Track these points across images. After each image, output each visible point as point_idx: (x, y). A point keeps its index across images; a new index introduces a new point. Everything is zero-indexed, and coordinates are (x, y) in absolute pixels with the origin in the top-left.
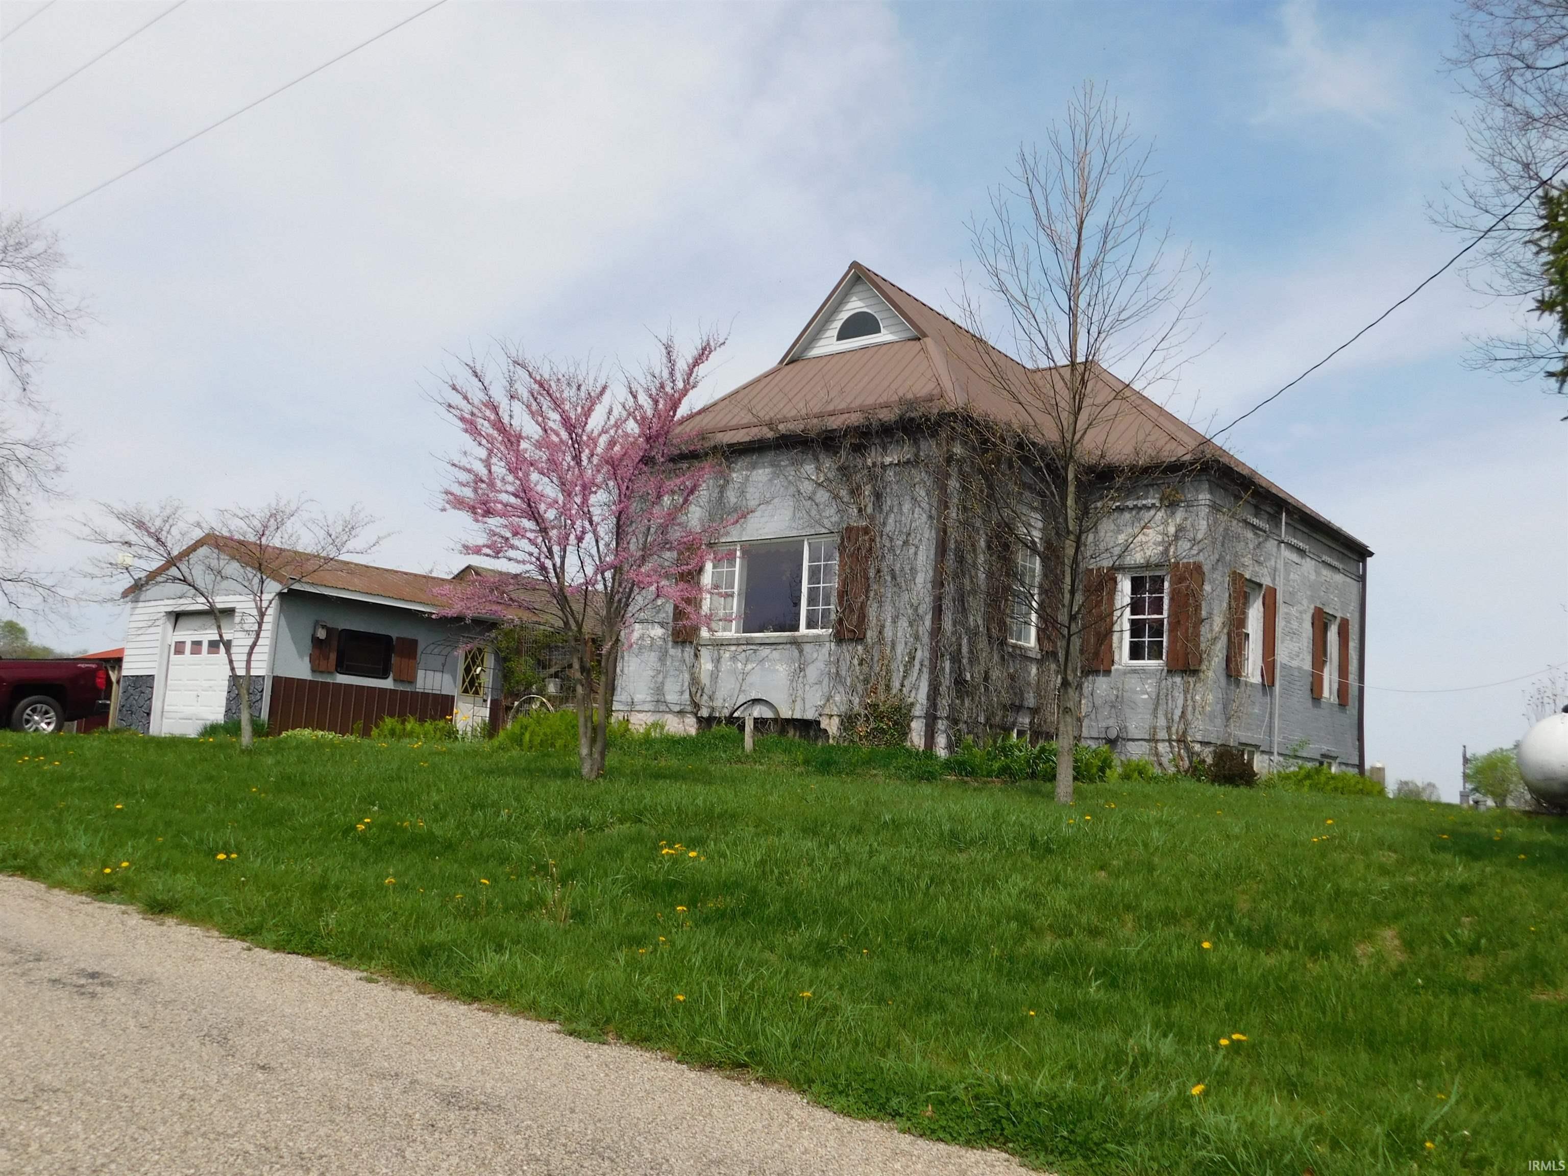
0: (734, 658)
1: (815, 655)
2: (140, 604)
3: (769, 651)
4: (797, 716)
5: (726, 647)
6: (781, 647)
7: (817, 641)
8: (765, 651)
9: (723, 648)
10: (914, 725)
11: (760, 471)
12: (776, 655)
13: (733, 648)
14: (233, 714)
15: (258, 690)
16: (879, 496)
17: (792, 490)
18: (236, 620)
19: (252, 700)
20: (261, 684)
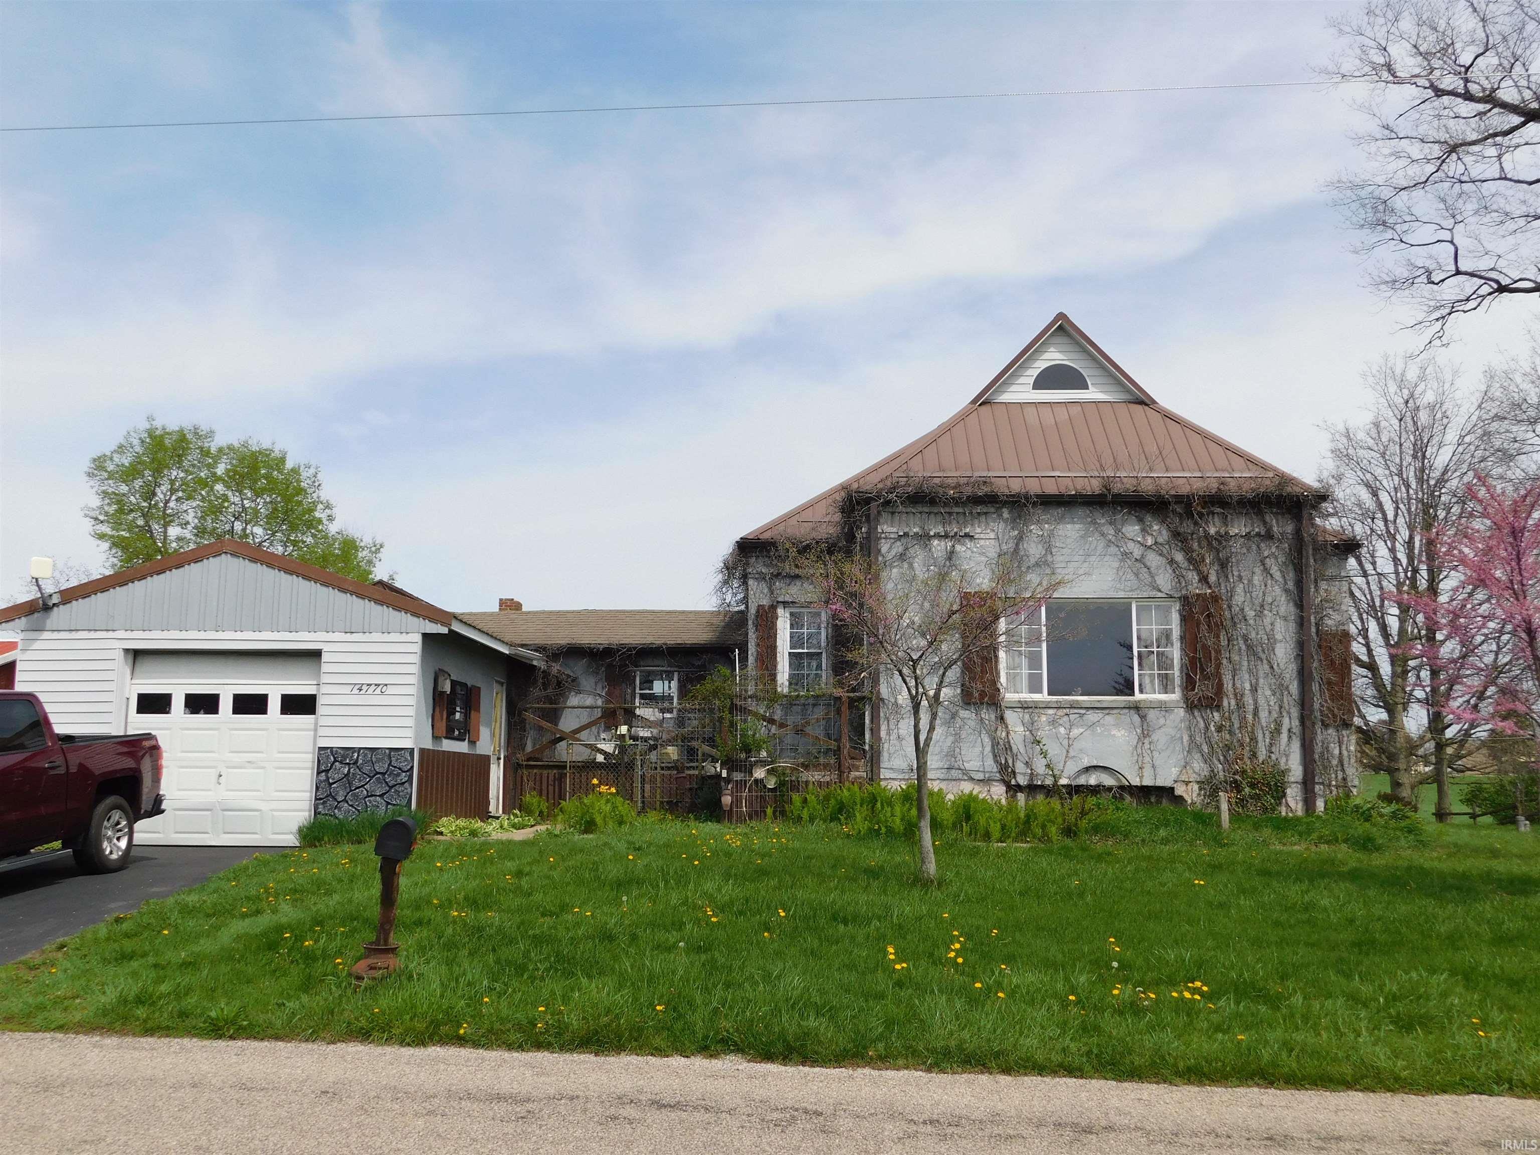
0: (1053, 723)
1: (1162, 721)
2: (46, 635)
3: (1101, 715)
4: (1147, 782)
5: (1042, 711)
6: (1115, 711)
7: (1163, 707)
8: (1092, 716)
9: (1037, 711)
10: (1289, 791)
11: (1069, 526)
12: (1109, 719)
13: (1051, 712)
14: (339, 802)
15: (400, 769)
16: (1224, 565)
17: (1113, 549)
18: (325, 668)
19: (386, 783)
20: (406, 760)
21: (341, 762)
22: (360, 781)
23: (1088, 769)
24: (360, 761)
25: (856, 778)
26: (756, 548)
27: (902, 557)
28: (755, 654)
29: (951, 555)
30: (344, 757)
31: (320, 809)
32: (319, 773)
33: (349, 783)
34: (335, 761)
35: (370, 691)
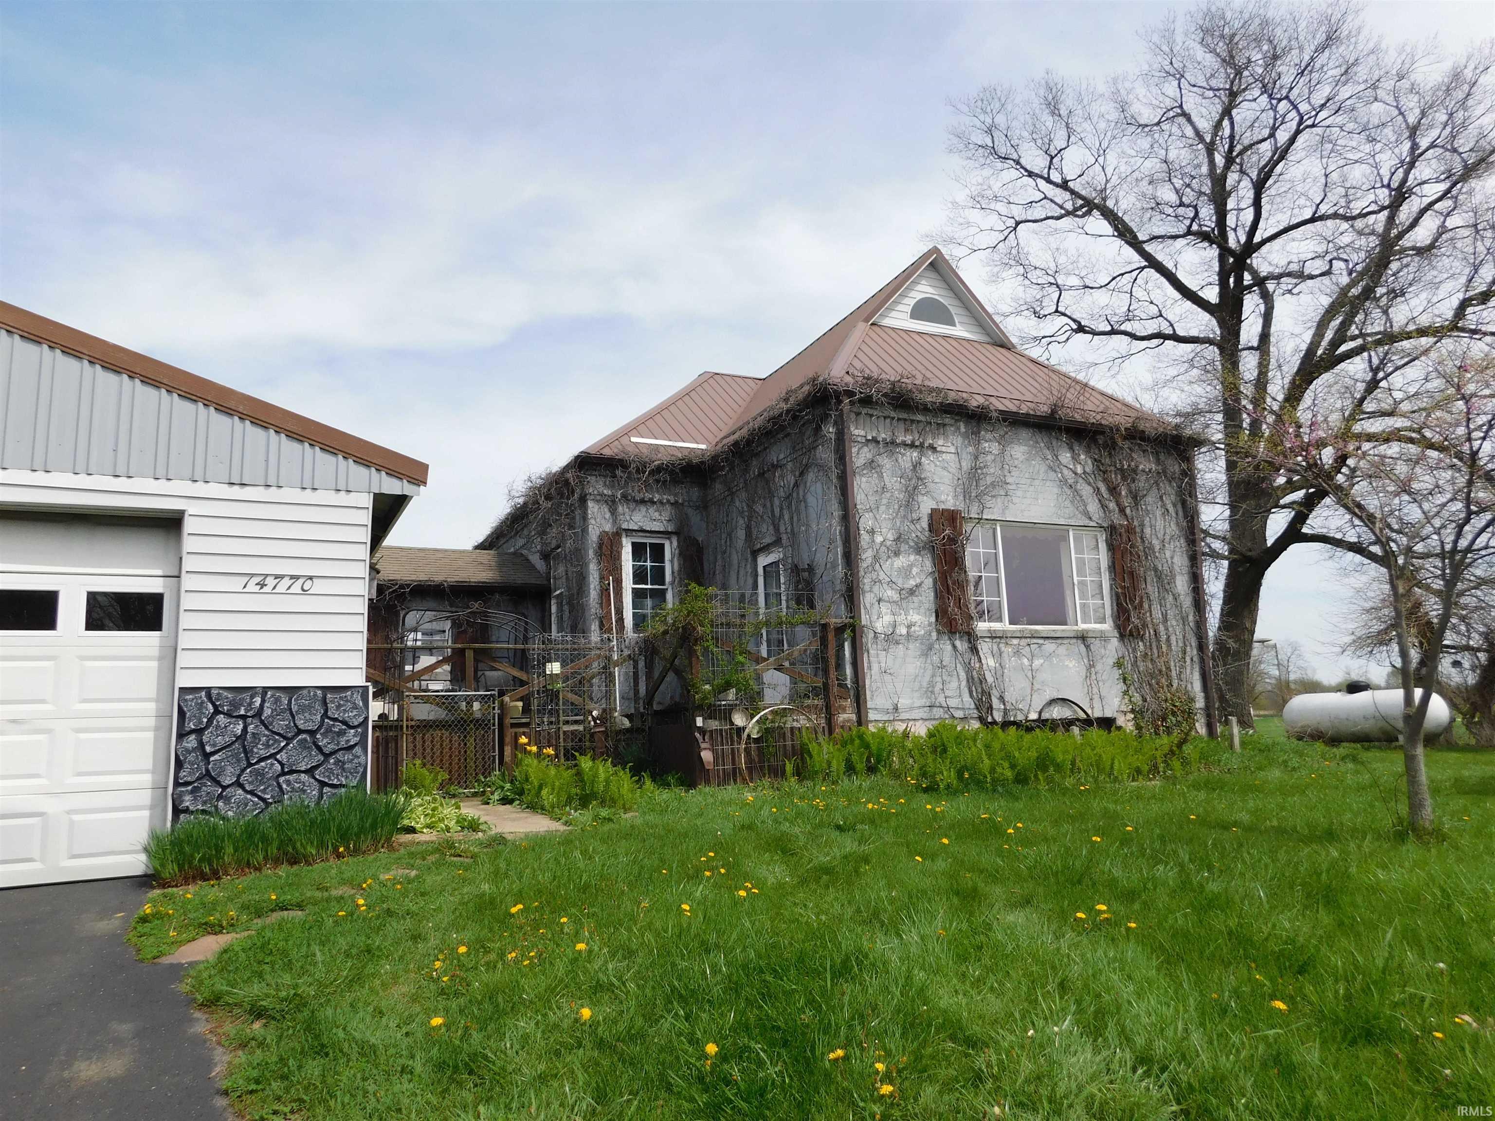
0: (1017, 653)
1: (1102, 651)
3: (1054, 645)
4: (1098, 714)
5: (1007, 641)
6: (1065, 641)
7: (1102, 637)
8: (1049, 646)
9: (1002, 641)
10: (1196, 717)
12: (1062, 650)
13: (1015, 641)
14: (224, 788)
15: (344, 723)
16: (1136, 497)
17: (1052, 475)
18: (189, 544)
19: (319, 749)
20: (355, 707)
21: (228, 715)
22: (267, 746)
23: (1053, 702)
24: (267, 712)
25: (845, 721)
26: (600, 465)
27: (871, 464)
28: (598, 587)
29: (917, 466)
30: (235, 705)
31: (187, 802)
32: (181, 735)
33: (245, 752)
34: (217, 712)
35: (281, 588)
